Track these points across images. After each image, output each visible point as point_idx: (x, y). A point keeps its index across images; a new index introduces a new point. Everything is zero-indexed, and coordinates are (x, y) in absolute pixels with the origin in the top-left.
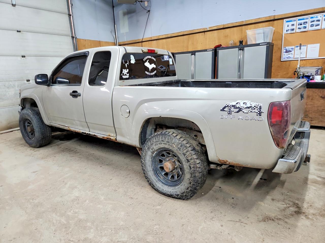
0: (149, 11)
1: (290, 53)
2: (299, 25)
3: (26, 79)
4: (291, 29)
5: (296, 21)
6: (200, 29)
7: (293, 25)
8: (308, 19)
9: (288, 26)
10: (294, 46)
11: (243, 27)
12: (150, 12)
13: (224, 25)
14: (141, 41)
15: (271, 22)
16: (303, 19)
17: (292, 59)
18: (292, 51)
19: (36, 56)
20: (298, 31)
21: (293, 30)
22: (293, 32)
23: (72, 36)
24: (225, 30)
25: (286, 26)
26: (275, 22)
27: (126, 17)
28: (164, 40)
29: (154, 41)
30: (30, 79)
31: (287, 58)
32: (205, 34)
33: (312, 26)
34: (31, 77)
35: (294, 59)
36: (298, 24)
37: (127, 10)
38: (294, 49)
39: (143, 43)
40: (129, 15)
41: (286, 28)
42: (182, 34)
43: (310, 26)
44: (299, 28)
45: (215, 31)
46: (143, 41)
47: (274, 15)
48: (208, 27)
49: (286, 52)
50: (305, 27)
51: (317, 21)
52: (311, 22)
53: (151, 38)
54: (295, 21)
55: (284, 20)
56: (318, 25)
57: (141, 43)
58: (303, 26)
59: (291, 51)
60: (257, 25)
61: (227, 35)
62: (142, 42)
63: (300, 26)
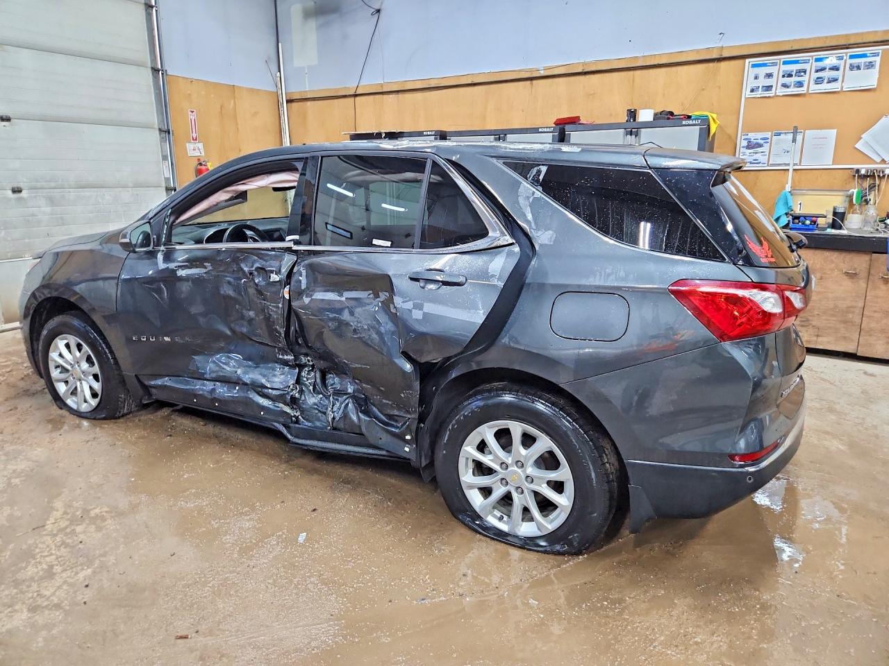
0: (378, 11)
1: (759, 150)
2: (783, 76)
3: (10, 186)
4: (763, 87)
5: (778, 67)
6: (520, 71)
7: (769, 76)
8: (809, 62)
9: (756, 78)
10: (770, 133)
11: (638, 73)
12: (382, 13)
13: (584, 64)
14: (352, 93)
15: (711, 65)
16: (796, 62)
17: (764, 165)
18: (765, 145)
19: (43, 119)
20: (781, 91)
21: (769, 88)
22: (767, 94)
23: (152, 68)
24: (588, 77)
25: (752, 76)
26: (723, 64)
27: (312, 24)
28: (419, 95)
29: (391, 96)
30: (22, 185)
31: (751, 163)
32: (532, 84)
33: (819, 81)
34: (25, 180)
35: (768, 166)
36: (781, 74)
37: (315, 2)
38: (769, 141)
39: (357, 98)
40: (322, 20)
41: (750, 83)
42: (470, 82)
43: (812, 82)
44: (785, 86)
45: (561, 79)
46: (358, 93)
47: (720, 45)
48: (541, 67)
49: (748, 147)
50: (800, 84)
51: (830, 69)
52: (817, 71)
53: (382, 85)
54: (774, 64)
55: (747, 61)
56: (835, 80)
57: (352, 99)
58: (795, 79)
59: (760, 146)
60: (674, 69)
61: (592, 92)
62: (356, 95)
63: (787, 80)
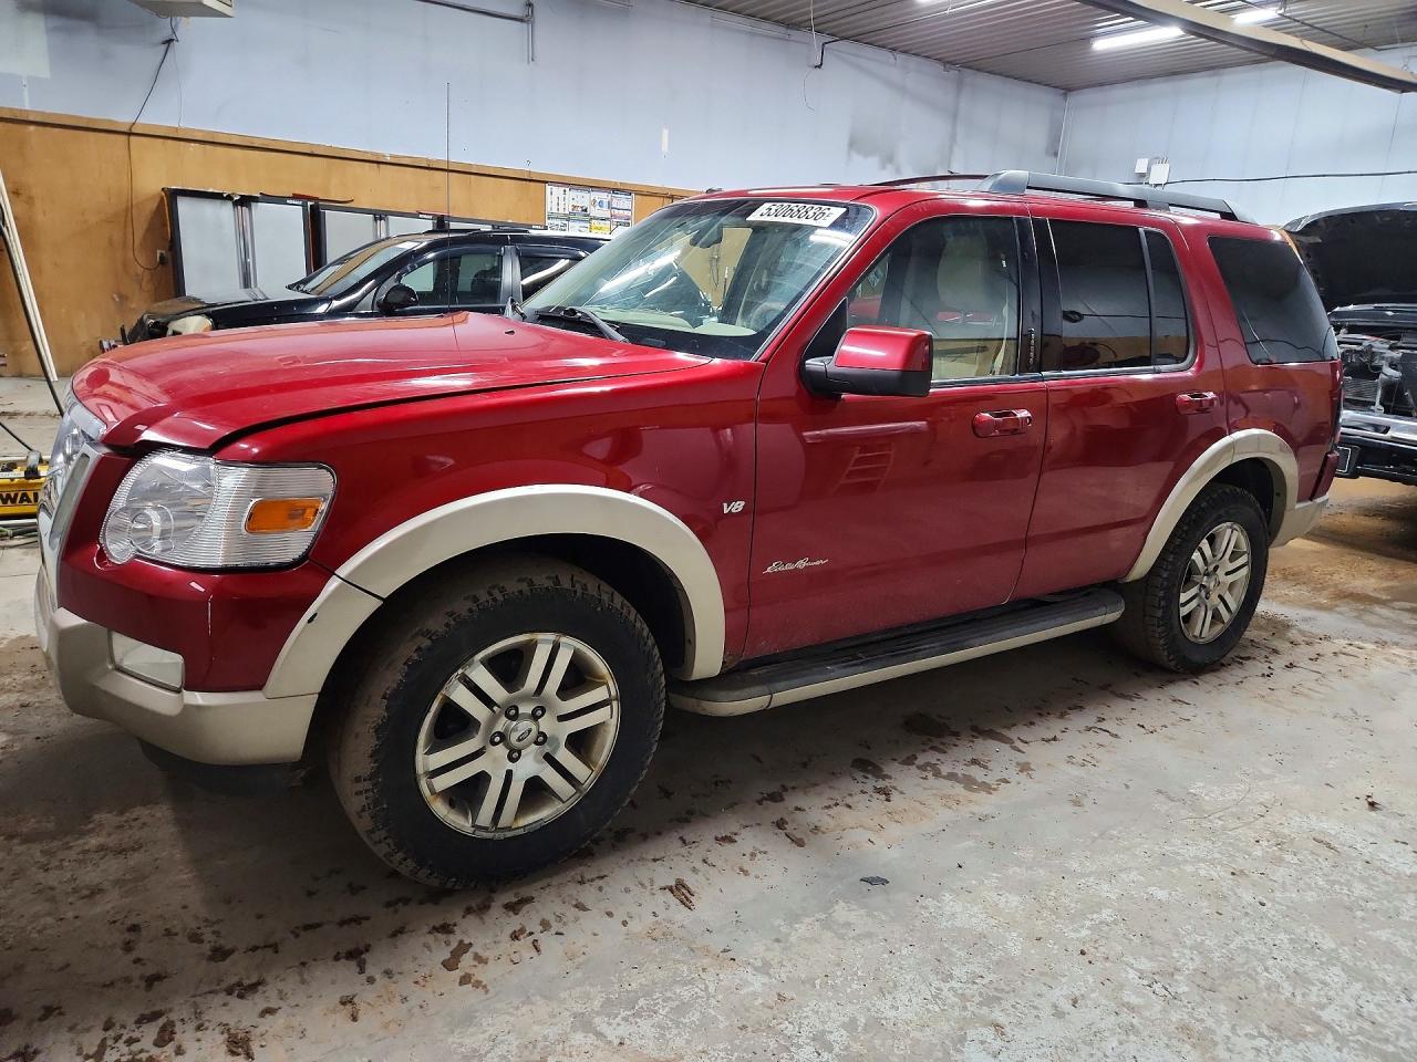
0: (170, 40)
12: (174, 45)
14: (125, 129)
15: (525, 183)
29: (192, 144)
32: (379, 167)
39: (132, 138)
45: (409, 169)
46: (134, 130)
48: (388, 151)
53: (175, 129)
57: (125, 137)
60: (499, 180)
61: (437, 186)
62: (130, 134)
